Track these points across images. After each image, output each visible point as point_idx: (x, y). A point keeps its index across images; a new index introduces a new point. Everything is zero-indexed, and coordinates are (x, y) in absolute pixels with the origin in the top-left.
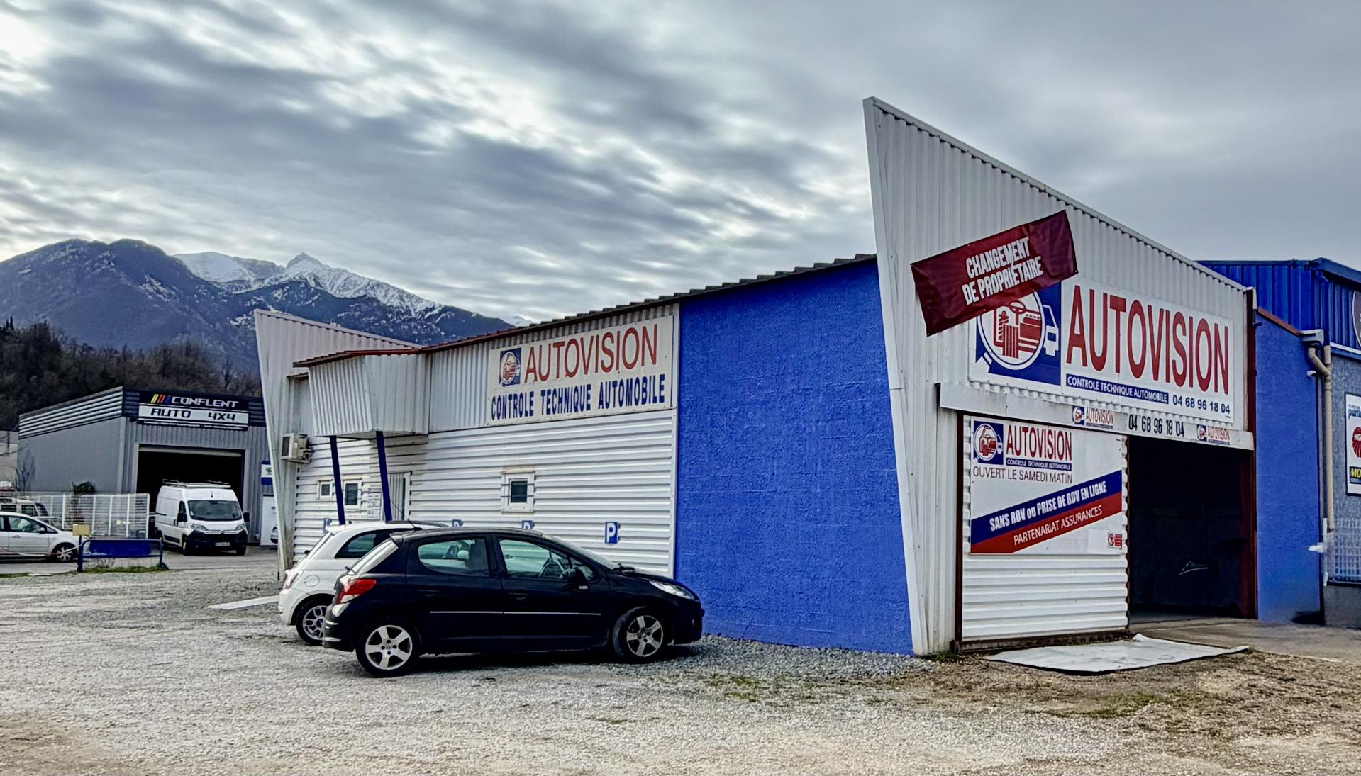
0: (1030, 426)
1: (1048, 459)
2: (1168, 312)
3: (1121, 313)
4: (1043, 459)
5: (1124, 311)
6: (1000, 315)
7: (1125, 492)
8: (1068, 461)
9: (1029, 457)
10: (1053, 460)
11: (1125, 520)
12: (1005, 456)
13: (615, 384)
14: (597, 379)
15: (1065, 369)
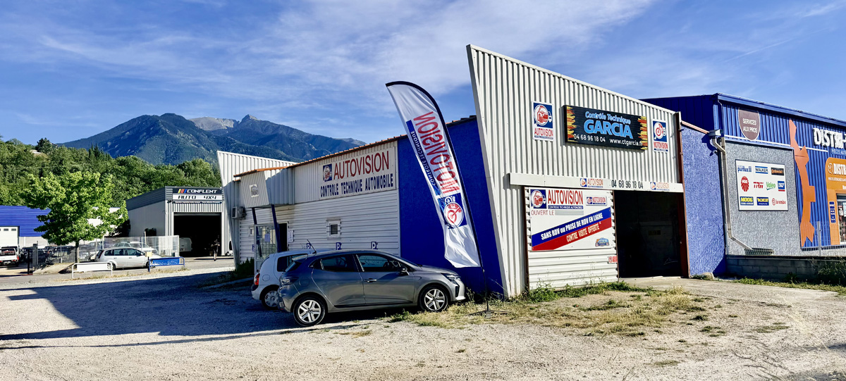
7: (613, 218)
9: (560, 204)
12: (547, 205)
13: (372, 179)
14: (364, 177)
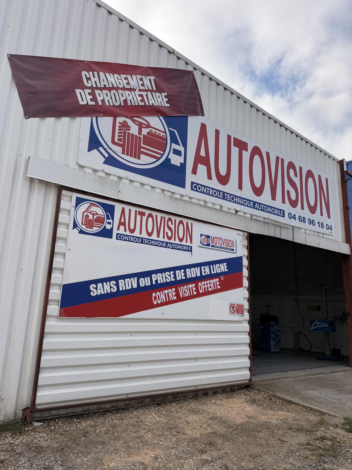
0: (147, 212)
1: (166, 240)
2: (282, 160)
3: (244, 151)
4: (161, 239)
5: (247, 150)
6: (120, 123)
7: (245, 273)
8: (189, 244)
9: (144, 235)
10: (172, 241)
11: (246, 294)
12: (115, 232)
15: (189, 178)
